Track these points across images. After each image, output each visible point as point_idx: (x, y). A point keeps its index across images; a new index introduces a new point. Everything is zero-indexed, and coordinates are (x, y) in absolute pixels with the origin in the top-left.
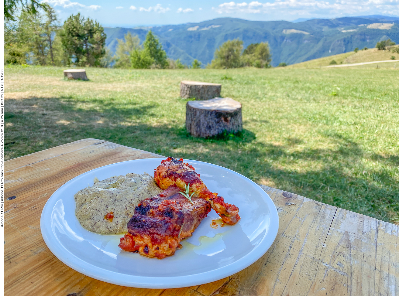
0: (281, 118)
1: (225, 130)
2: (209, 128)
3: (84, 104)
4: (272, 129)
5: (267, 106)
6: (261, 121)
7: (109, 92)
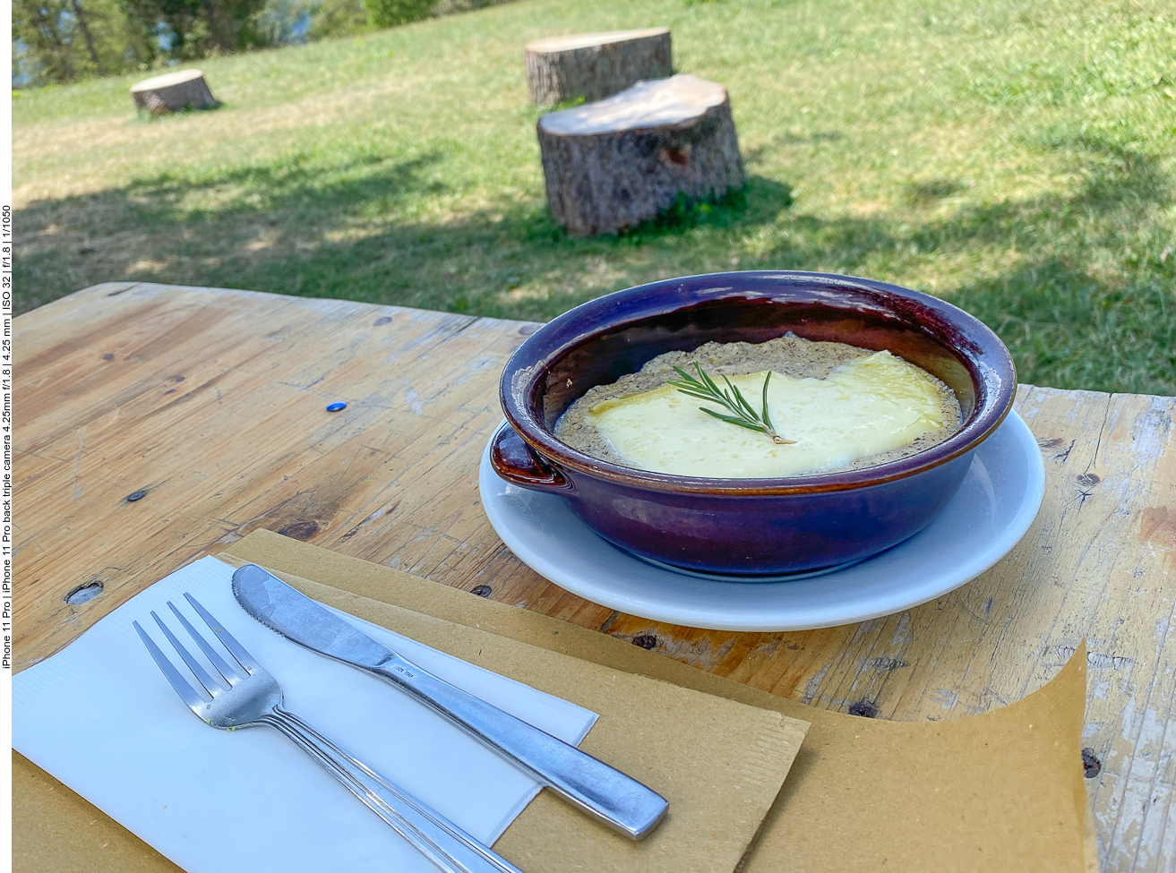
0: (891, 112)
1: (681, 193)
2: (625, 196)
3: (211, 193)
4: (855, 157)
5: (844, 78)
6: (816, 137)
7: (289, 133)
